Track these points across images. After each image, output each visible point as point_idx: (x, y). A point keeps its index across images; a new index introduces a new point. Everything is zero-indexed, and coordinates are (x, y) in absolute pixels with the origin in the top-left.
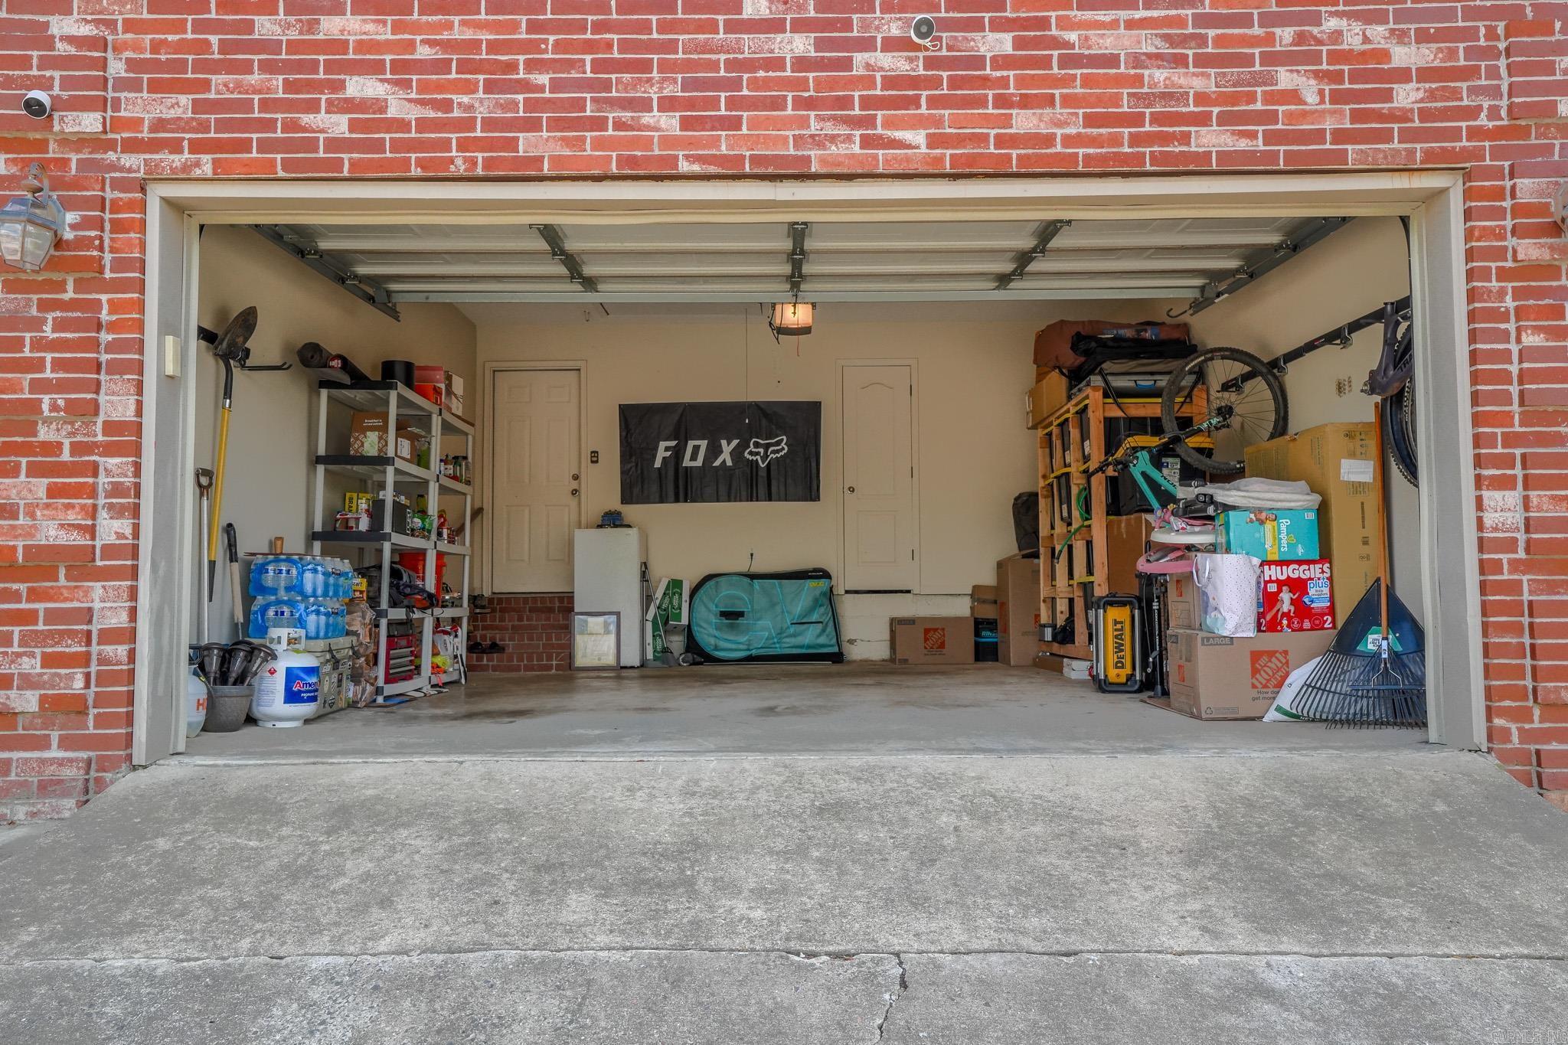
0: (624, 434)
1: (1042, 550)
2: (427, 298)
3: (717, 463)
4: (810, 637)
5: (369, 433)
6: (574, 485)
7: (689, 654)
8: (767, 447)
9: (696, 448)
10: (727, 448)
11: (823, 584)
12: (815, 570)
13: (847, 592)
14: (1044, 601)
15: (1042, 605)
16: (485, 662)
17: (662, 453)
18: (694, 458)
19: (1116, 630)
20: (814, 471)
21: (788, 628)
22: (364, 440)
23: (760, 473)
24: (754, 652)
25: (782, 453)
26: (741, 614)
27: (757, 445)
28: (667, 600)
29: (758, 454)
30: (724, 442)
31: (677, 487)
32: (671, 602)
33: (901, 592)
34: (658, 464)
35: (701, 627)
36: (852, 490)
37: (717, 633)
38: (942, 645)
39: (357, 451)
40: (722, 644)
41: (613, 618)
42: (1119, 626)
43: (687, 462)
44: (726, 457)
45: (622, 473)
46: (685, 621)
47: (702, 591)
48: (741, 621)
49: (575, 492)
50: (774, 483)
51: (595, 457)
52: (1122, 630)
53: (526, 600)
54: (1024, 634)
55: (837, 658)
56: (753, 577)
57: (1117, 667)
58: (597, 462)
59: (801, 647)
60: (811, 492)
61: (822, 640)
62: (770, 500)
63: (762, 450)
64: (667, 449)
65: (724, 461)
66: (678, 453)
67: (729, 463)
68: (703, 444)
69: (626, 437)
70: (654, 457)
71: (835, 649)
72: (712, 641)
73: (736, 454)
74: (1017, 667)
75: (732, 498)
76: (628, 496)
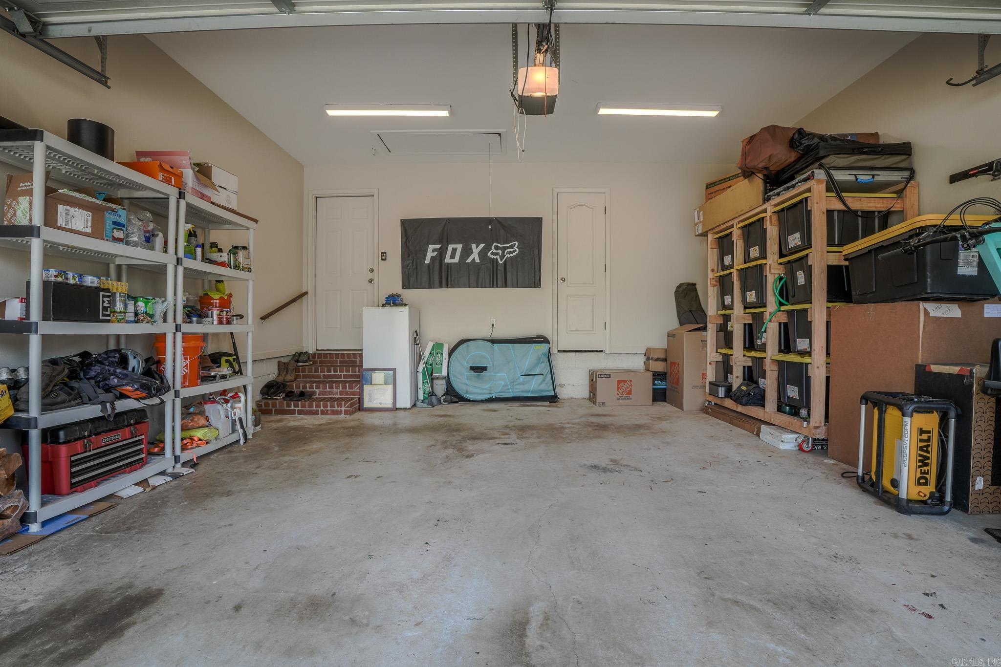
0: (404, 240)
1: (709, 325)
2: (90, 31)
3: (469, 260)
4: (534, 386)
5: (21, 199)
6: (370, 276)
7: (448, 396)
8: (504, 249)
9: (454, 250)
10: (476, 250)
11: (544, 347)
12: (539, 337)
13: (559, 351)
14: (710, 364)
15: (708, 366)
16: (292, 407)
17: (430, 253)
18: (453, 257)
19: (921, 441)
20: (537, 266)
21: (519, 378)
22: (16, 207)
23: (499, 268)
24: (494, 396)
25: (515, 254)
26: (484, 369)
27: (497, 248)
28: (432, 358)
29: (497, 254)
30: (474, 246)
31: (441, 277)
32: (435, 360)
33: (597, 351)
34: (427, 261)
35: (456, 377)
36: (563, 280)
37: (467, 382)
38: (630, 393)
39: (9, 221)
40: (471, 389)
41: (391, 372)
42: (925, 436)
43: (448, 260)
44: (475, 256)
45: (403, 268)
46: (445, 373)
47: (457, 352)
48: (484, 373)
49: (371, 281)
50: (509, 275)
51: (384, 256)
52: (928, 440)
53: (337, 355)
54: (694, 387)
55: (553, 399)
56: (493, 342)
57: (919, 484)
58: (385, 259)
59: (529, 392)
60: (536, 283)
61: (542, 387)
62: (506, 286)
63: (500, 252)
64: (434, 250)
65: (474, 259)
66: (441, 253)
67: (477, 260)
68: (459, 247)
69: (406, 242)
70: (425, 256)
71: (552, 393)
72: (464, 388)
73: (483, 254)
74: (690, 412)
75: (480, 286)
76: (407, 284)
